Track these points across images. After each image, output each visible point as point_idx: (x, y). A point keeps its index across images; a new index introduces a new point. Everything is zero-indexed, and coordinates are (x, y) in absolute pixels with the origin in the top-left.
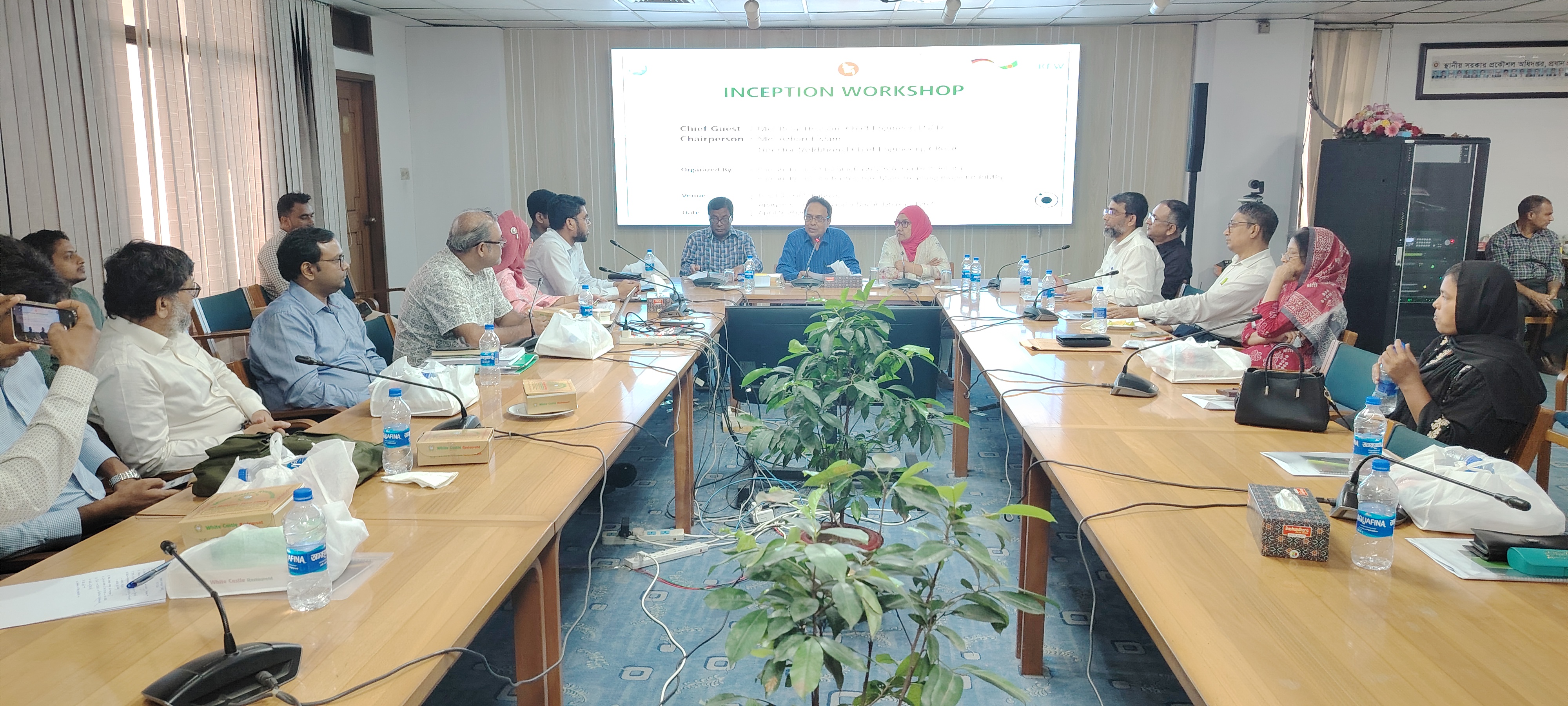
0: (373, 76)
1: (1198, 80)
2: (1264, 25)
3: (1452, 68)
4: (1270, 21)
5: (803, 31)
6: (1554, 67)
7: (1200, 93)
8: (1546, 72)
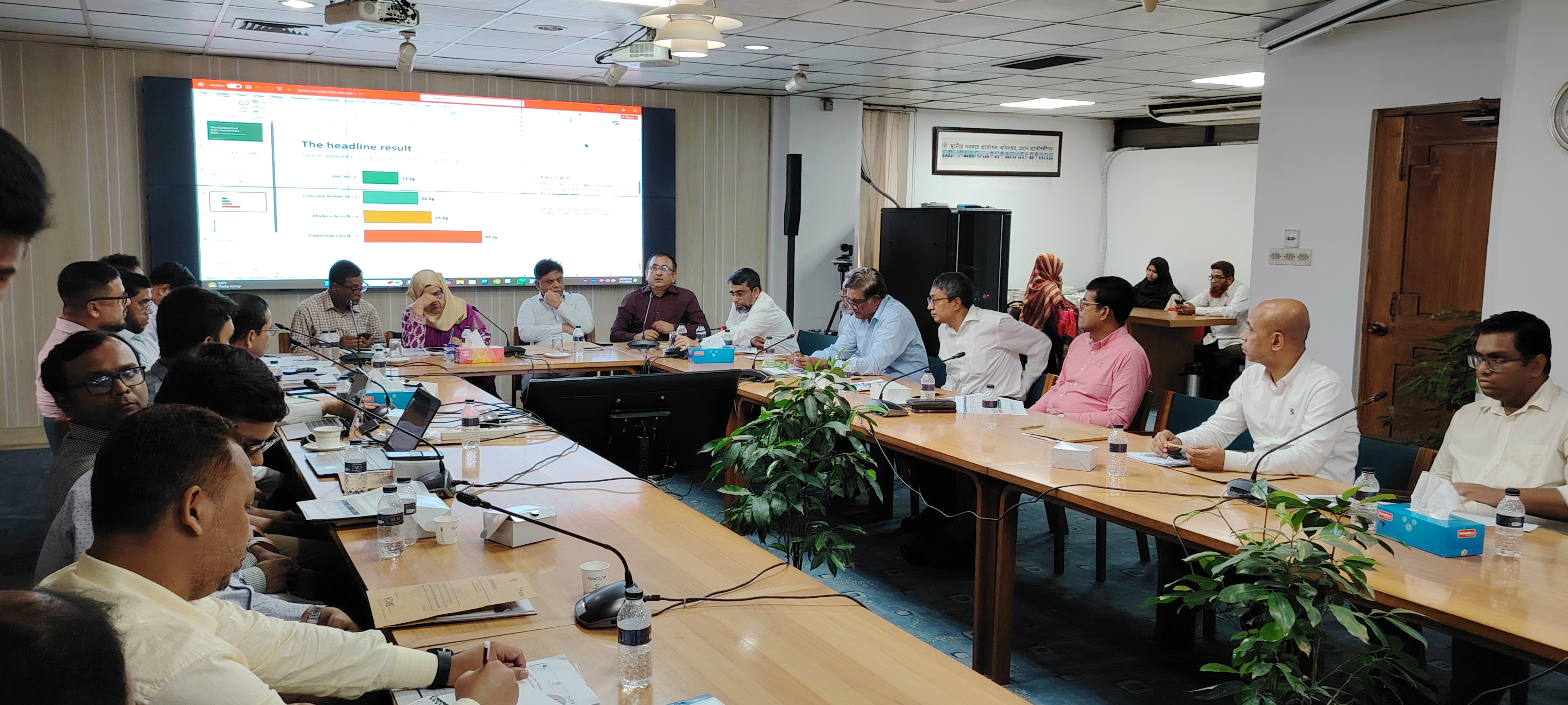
1: (790, 151)
2: (828, 103)
3: (956, 149)
4: (833, 100)
5: (386, 72)
6: (1023, 151)
7: (795, 163)
8: (1017, 155)
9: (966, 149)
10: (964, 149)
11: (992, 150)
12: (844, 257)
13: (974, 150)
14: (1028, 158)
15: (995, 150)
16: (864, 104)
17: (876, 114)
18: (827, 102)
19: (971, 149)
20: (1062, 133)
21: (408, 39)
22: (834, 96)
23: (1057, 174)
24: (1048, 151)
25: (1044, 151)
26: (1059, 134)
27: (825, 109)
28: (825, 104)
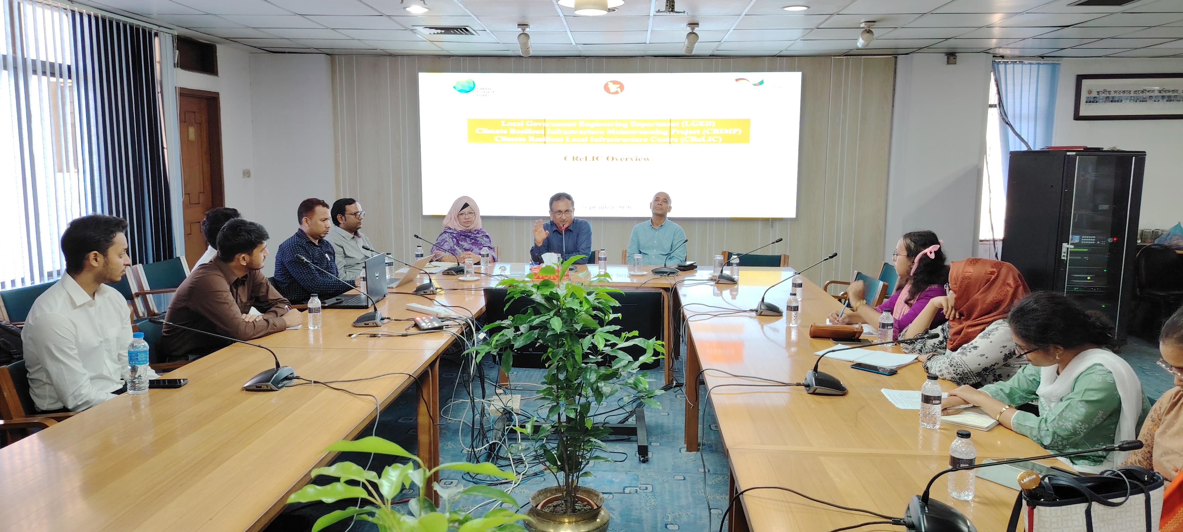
0: (218, 94)
2: (952, 58)
3: (1103, 95)
4: (956, 54)
5: (576, 60)
9: (1115, 95)
11: (1149, 94)
15: (1153, 94)
16: (993, 56)
17: (1011, 67)
21: (524, 30)
22: (957, 50)
27: (948, 63)
28: (948, 58)
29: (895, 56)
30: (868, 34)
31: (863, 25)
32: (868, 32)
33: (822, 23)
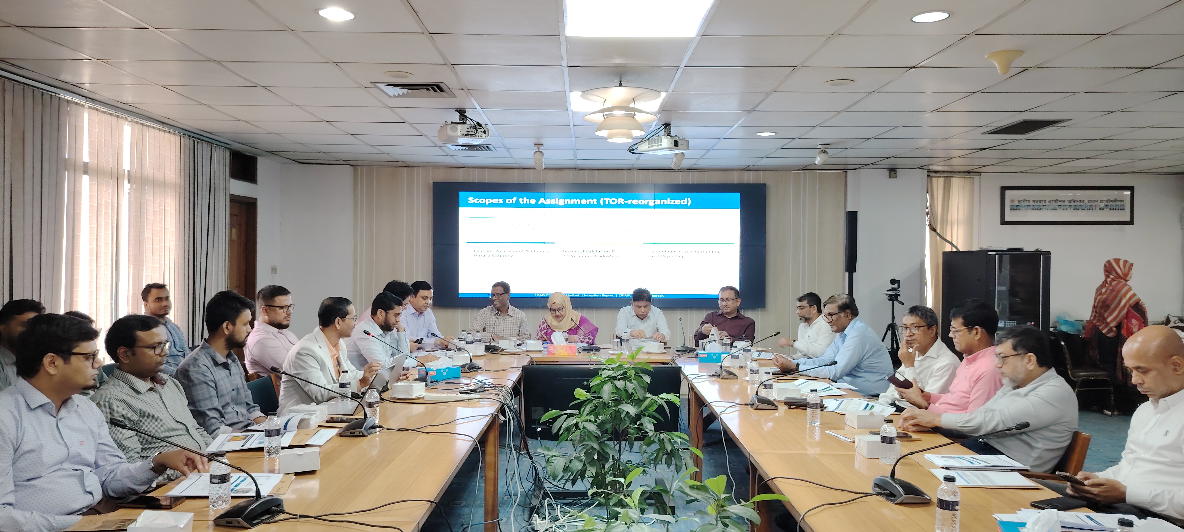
0: (256, 199)
1: (849, 209)
2: (893, 173)
3: (1024, 203)
4: (897, 170)
6: (1092, 204)
7: (852, 218)
8: (1086, 207)
9: (1033, 204)
10: (1031, 203)
11: (1060, 203)
12: (893, 289)
13: (1041, 204)
14: (1098, 209)
15: (1063, 204)
16: (928, 172)
17: (941, 180)
18: (892, 171)
19: (1039, 204)
20: (1133, 187)
21: (538, 148)
22: (897, 167)
23: (1131, 222)
24: (1118, 203)
25: (1114, 204)
26: (1131, 189)
27: (890, 177)
28: (890, 173)
29: (845, 171)
30: (824, 154)
31: (819, 147)
32: (824, 153)
33: (786, 145)
